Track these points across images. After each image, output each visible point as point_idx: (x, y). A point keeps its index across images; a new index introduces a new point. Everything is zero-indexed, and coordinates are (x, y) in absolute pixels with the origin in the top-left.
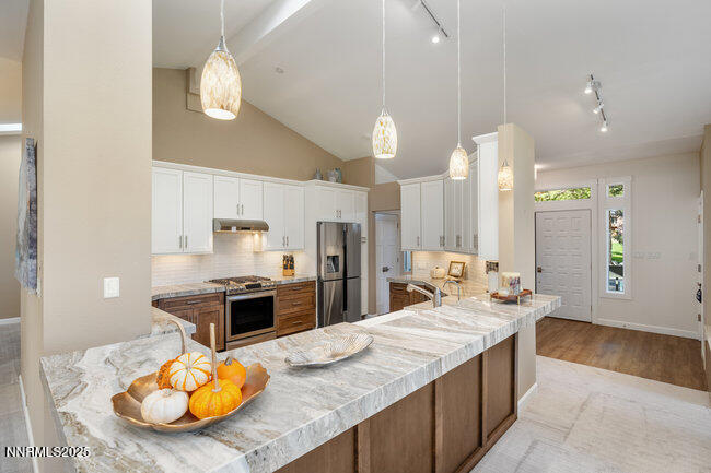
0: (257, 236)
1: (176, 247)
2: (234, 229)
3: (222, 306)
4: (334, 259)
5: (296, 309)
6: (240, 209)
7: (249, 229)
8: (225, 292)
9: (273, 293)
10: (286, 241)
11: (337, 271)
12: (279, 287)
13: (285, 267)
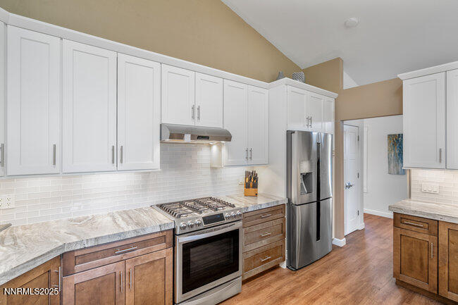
0: (215, 148)
1: (107, 163)
2: (187, 138)
3: (171, 250)
4: (306, 177)
5: (264, 242)
6: (196, 111)
7: (207, 138)
8: (174, 230)
9: (238, 225)
10: (249, 154)
11: (309, 192)
12: (245, 216)
13: (247, 186)
